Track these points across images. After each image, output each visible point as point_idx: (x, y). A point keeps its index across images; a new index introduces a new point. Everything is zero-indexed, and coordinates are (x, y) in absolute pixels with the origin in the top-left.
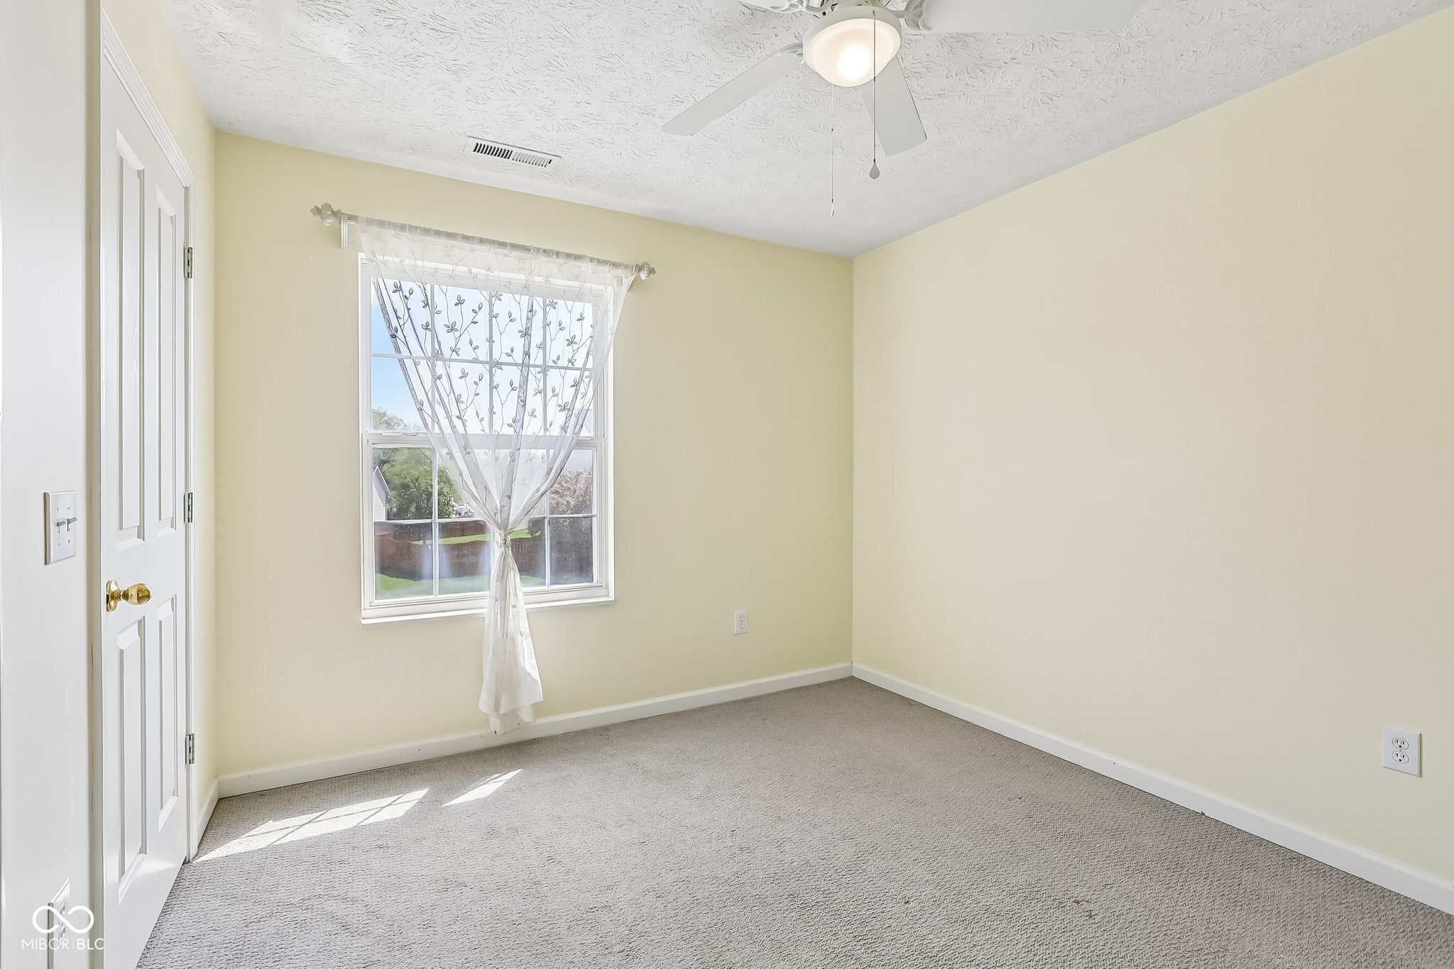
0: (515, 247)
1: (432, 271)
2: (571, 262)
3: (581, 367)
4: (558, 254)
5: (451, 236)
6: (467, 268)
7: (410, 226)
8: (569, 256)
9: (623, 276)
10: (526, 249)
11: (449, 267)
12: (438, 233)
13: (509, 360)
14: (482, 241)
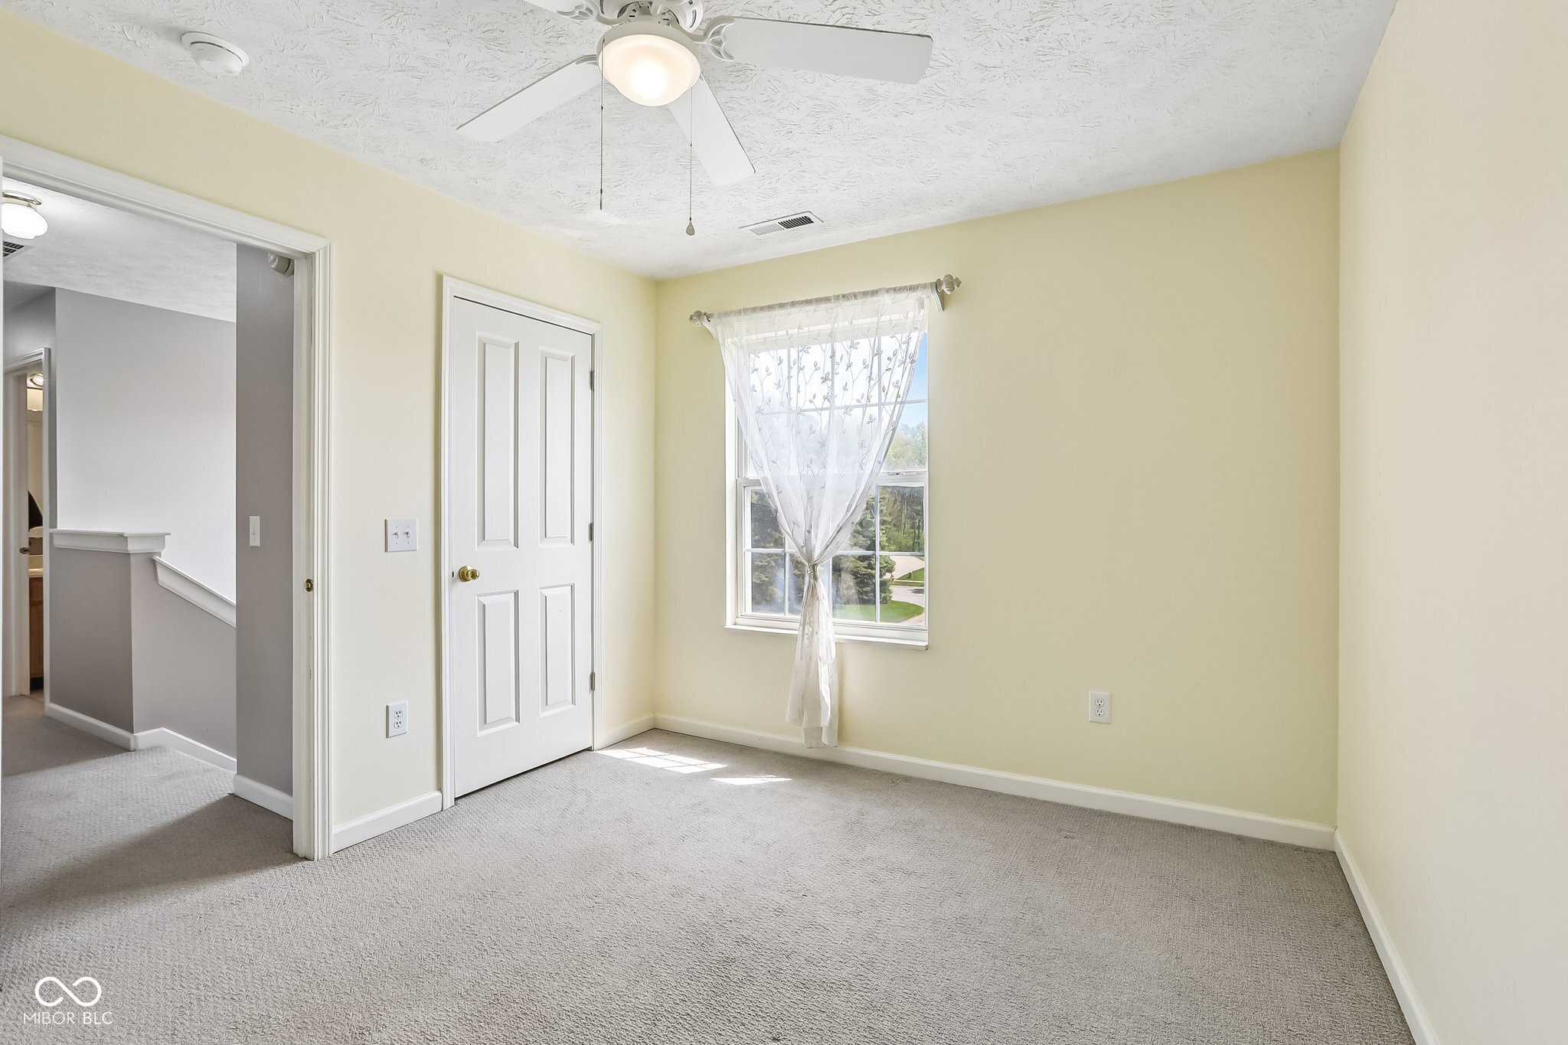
0: (819, 301)
1: (763, 341)
2: (870, 299)
3: (877, 402)
4: (855, 296)
5: (770, 308)
6: (785, 332)
7: (744, 310)
8: (865, 294)
9: (924, 296)
10: (827, 299)
11: (773, 334)
12: (762, 309)
13: (812, 406)
14: (793, 304)
